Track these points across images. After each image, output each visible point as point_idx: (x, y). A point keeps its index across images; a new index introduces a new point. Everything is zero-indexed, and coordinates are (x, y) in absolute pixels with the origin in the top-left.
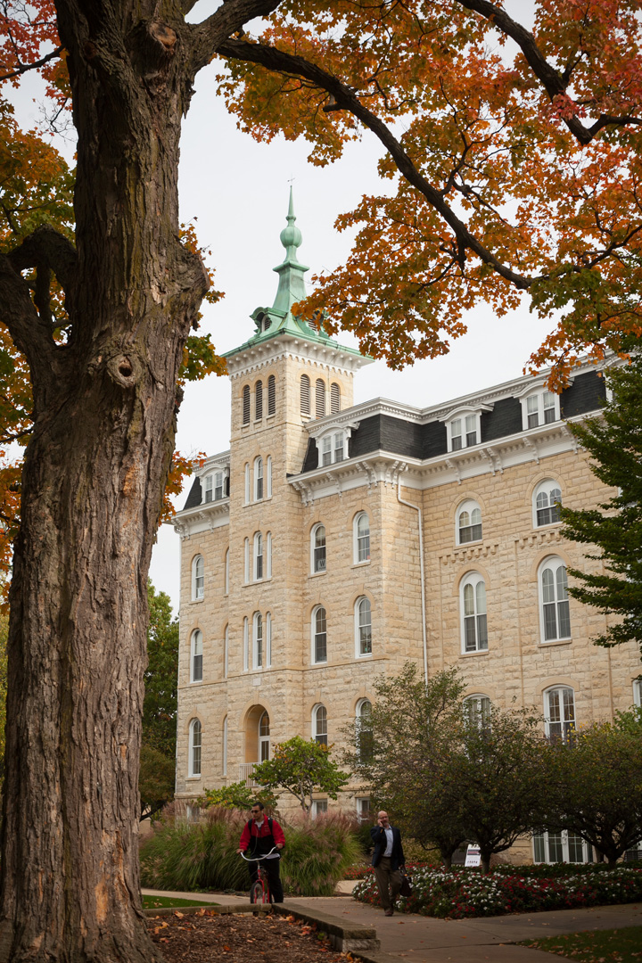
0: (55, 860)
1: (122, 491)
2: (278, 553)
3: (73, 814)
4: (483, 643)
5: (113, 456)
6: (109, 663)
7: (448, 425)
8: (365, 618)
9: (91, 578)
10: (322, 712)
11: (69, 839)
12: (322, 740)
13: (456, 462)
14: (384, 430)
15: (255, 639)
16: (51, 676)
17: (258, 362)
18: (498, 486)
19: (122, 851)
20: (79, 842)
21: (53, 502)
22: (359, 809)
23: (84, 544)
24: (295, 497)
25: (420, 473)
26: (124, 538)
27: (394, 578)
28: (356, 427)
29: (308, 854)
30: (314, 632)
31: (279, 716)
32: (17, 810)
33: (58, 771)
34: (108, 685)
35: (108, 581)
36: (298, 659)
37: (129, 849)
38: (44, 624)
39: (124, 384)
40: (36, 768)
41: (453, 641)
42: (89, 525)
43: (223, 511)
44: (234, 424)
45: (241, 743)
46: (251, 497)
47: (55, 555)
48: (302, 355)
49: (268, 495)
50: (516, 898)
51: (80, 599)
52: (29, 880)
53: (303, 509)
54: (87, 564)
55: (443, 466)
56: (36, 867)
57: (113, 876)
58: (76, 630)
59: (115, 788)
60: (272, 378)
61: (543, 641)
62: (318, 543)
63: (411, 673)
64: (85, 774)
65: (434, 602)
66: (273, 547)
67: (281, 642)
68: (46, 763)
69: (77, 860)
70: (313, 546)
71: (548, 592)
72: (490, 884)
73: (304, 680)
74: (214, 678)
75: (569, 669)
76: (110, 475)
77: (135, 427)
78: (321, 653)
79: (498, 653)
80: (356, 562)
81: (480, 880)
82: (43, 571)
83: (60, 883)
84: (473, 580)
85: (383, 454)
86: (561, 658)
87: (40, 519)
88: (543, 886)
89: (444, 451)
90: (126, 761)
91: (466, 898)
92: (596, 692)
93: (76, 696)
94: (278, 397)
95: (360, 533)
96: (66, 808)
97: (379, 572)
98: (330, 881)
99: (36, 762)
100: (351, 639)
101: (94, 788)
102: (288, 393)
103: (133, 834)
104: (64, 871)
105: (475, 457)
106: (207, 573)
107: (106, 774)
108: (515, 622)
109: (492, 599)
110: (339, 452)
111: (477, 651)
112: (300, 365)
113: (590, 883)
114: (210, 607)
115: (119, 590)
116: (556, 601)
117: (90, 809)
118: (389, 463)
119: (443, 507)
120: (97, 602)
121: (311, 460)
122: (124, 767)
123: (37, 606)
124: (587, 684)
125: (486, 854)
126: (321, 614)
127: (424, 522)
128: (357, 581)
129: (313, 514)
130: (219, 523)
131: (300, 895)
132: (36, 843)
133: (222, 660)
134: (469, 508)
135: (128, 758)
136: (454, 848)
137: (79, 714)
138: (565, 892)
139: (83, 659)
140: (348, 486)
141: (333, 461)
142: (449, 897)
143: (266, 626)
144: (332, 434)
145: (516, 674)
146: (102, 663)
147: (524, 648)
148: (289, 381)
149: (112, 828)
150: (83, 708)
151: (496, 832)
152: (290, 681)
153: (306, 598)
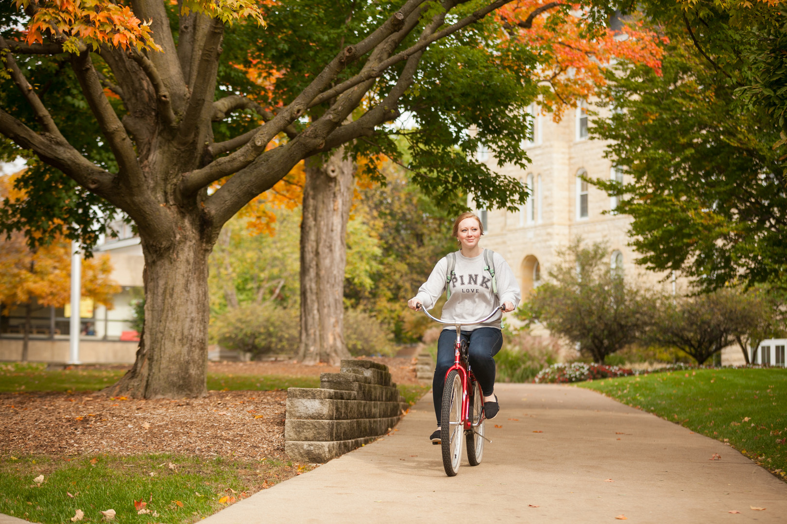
0: (317, 325)
1: (334, 209)
2: (547, 122)
3: (321, 312)
5: (331, 198)
9: (325, 238)
11: (320, 319)
16: (313, 269)
19: (337, 324)
20: (323, 320)
21: (313, 212)
23: (322, 227)
26: (335, 225)
30: (579, 192)
31: (548, 265)
32: (305, 311)
33: (317, 299)
34: (331, 272)
35: (330, 239)
36: (565, 215)
37: (340, 323)
38: (311, 253)
39: (333, 176)
40: (310, 298)
42: (323, 221)
47: (313, 230)
51: (322, 245)
52: (309, 331)
54: (324, 233)
56: (311, 327)
57: (334, 331)
58: (321, 255)
59: (334, 304)
62: (583, 112)
64: (325, 300)
67: (549, 201)
68: (313, 296)
69: (323, 326)
70: (578, 115)
73: (570, 234)
74: (498, 231)
76: (330, 204)
77: (337, 188)
78: (584, 210)
82: (310, 236)
83: (318, 332)
87: (308, 218)
93: (321, 276)
96: (319, 310)
100: (607, 198)
101: (328, 304)
104: (319, 329)
107: (331, 300)
115: (333, 242)
117: (327, 310)
120: (327, 246)
133: (504, 215)
139: (323, 264)
143: (538, 186)
146: (329, 265)
149: (334, 316)
150: (323, 279)
152: (558, 234)
153: (572, 161)
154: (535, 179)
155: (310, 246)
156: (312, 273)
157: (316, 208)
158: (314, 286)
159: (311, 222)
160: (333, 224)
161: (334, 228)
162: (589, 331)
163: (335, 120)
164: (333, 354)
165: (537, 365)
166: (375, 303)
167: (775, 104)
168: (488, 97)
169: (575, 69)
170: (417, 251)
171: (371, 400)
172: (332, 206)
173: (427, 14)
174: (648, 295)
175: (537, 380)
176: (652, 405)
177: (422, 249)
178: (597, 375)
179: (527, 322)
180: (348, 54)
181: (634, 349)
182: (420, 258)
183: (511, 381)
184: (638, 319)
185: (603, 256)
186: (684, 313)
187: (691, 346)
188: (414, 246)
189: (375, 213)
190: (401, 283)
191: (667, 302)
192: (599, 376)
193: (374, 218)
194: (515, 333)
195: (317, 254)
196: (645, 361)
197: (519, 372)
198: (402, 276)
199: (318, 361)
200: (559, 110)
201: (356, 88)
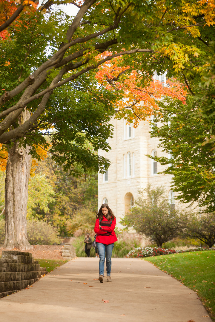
0: (13, 230)
1: (22, 171)
5: (20, 166)
6: (20, 199)
9: (17, 186)
15: (128, 164)
20: (17, 227)
21: (11, 173)
23: (16, 180)
30: (153, 161)
32: (7, 222)
33: (13, 216)
34: (20, 203)
35: (20, 186)
36: (146, 173)
37: (25, 228)
38: (10, 193)
39: (21, 154)
42: (17, 177)
47: (12, 182)
52: (9, 232)
54: (17, 183)
57: (22, 232)
59: (22, 219)
64: (17, 217)
67: (138, 165)
69: (16, 230)
74: (113, 180)
76: (20, 169)
77: (24, 160)
82: (10, 185)
83: (14, 233)
87: (9, 176)
93: (15, 205)
96: (14, 222)
99: (10, 215)
101: (19, 219)
117: (18, 222)
120: (18, 190)
122: (24, 216)
132: (10, 227)
133: (116, 172)
139: (16, 199)
143: (133, 158)
149: (22, 225)
152: (142, 182)
153: (149, 146)
154: (131, 155)
155: (10, 190)
156: (11, 203)
157: (13, 171)
158: (12, 210)
159: (10, 178)
160: (21, 178)
161: (22, 181)
162: (154, 231)
163: (3, 129)
164: (21, 244)
165: (129, 248)
166: (52, 217)
167: (208, 122)
168: (89, 117)
169: (143, 102)
170: (74, 191)
171: (16, 272)
172: (21, 169)
173: (50, 76)
174: (184, 213)
175: (128, 256)
176: (172, 270)
177: (76, 190)
178: (157, 253)
179: (127, 226)
180: (6, 96)
181: (178, 239)
182: (75, 194)
183: (116, 257)
184: (178, 225)
185: (161, 193)
186: (201, 222)
187: (206, 238)
188: (72, 188)
189: (53, 172)
190: (65, 206)
191: (192, 217)
192: (159, 254)
193: (52, 174)
194: (121, 231)
195: (13, 194)
196: (185, 245)
197: (120, 252)
198: (66, 203)
199: (14, 248)
200: (136, 121)
201: (13, 112)
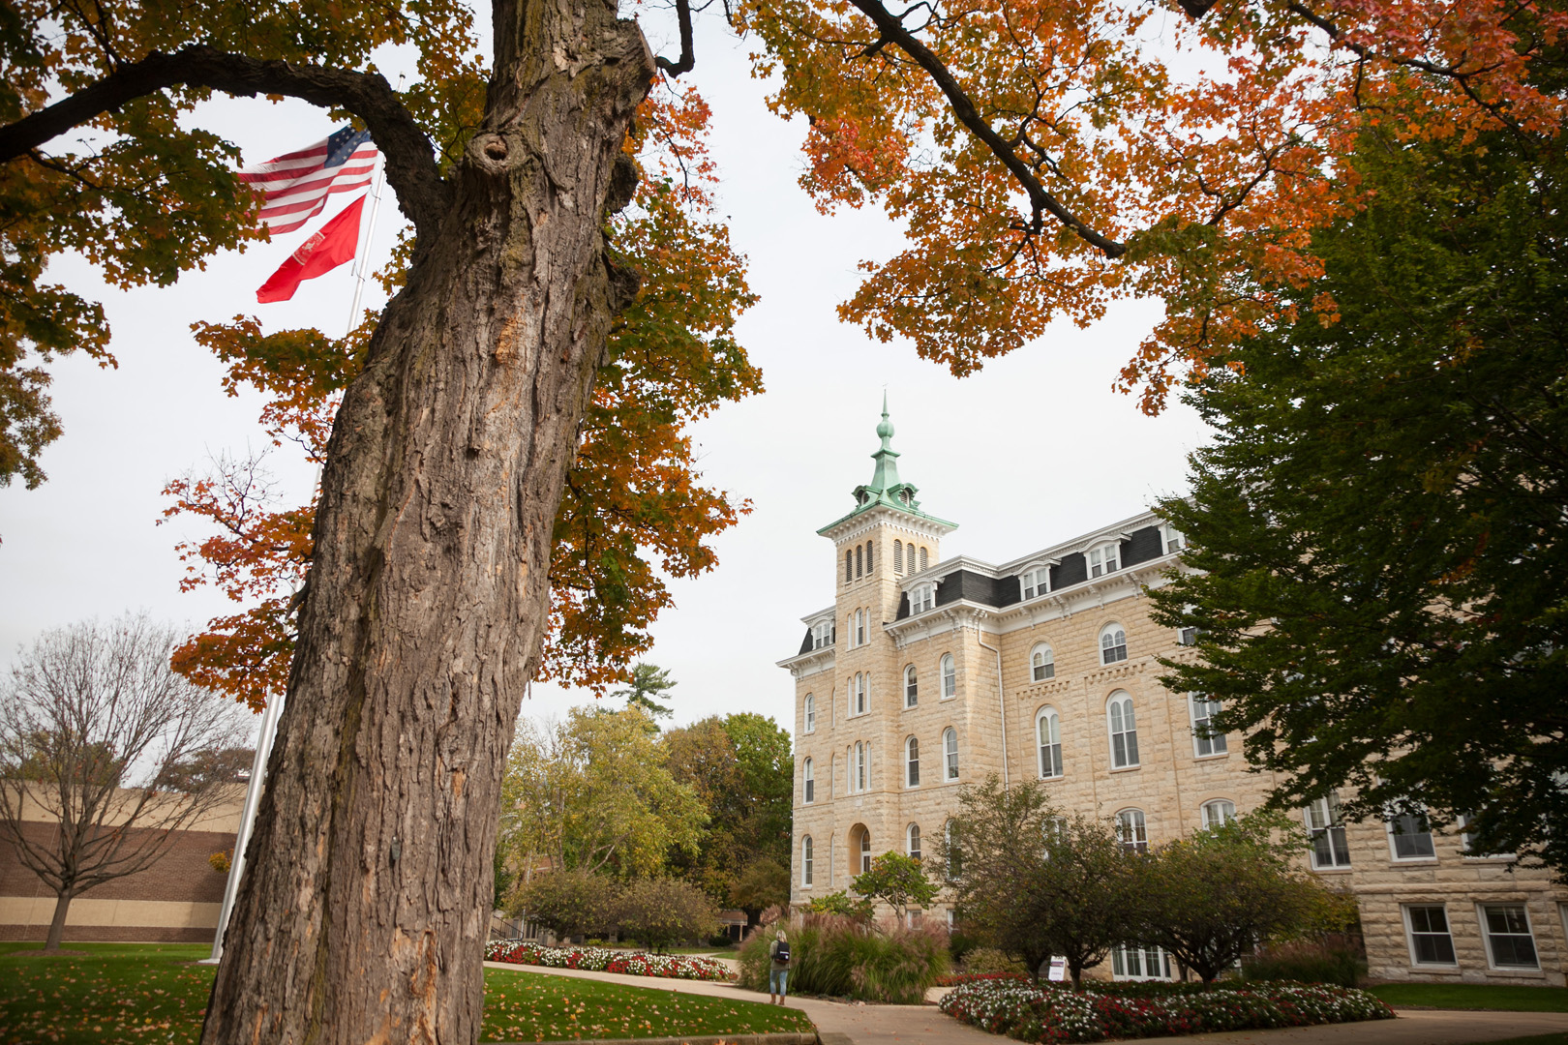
0: (294, 985)
1: (493, 356)
2: (875, 690)
3: (340, 897)
4: (1059, 769)
5: (478, 295)
6: (440, 628)
7: (1021, 579)
8: (952, 747)
9: (424, 485)
10: (916, 830)
11: (326, 944)
12: (916, 855)
13: (1029, 609)
14: (965, 582)
15: (858, 765)
16: (340, 647)
17: (859, 530)
18: (1068, 629)
19: (436, 970)
20: (343, 952)
21: (388, 377)
22: (950, 919)
23: (418, 432)
24: (890, 643)
25: (998, 620)
26: (493, 428)
27: (977, 711)
28: (942, 581)
29: (898, 962)
30: (908, 760)
31: (878, 834)
33: (328, 815)
34: (433, 660)
35: (455, 491)
36: (894, 783)
37: (454, 968)
38: (342, 563)
39: (490, 169)
40: (287, 809)
41: (1031, 767)
42: (431, 402)
43: (830, 655)
44: (839, 583)
45: (846, 857)
46: (853, 642)
47: (376, 453)
48: (895, 523)
49: (867, 640)
50: (1113, 1022)
51: (401, 518)
52: (240, 1025)
53: (897, 653)
54: (421, 464)
55: (1018, 613)
56: (256, 998)
57: (409, 1020)
58: (388, 568)
59: (433, 849)
60: (870, 542)
61: (1114, 768)
62: (910, 681)
63: (994, 781)
64: (370, 820)
65: (1013, 733)
66: (872, 685)
67: (879, 768)
68: (306, 798)
69: (334, 987)
70: (906, 684)
71: (1116, 723)
72: (1083, 1004)
73: (900, 802)
74: (823, 800)
75: (1139, 793)
76: (472, 327)
77: (515, 251)
78: (914, 778)
79: (1072, 778)
80: (943, 697)
81: (1072, 999)
82: (352, 477)
83: (296, 1033)
84: (1047, 713)
85: (965, 602)
86: (1132, 783)
87: (362, 403)
88: (1142, 1008)
89: (1018, 600)
90: (461, 801)
91: (1058, 1020)
92: (1165, 814)
93: (370, 678)
94: (875, 558)
95: (946, 672)
96: (329, 884)
97: (964, 706)
98: (918, 990)
99: (290, 797)
100: (940, 765)
101: (384, 847)
102: (884, 555)
103: (465, 940)
104: (310, 1008)
105: (1046, 604)
106: (817, 709)
107: (414, 822)
108: (1087, 750)
109: (1065, 730)
110: (928, 602)
111: (1053, 777)
112: (893, 531)
113: (1192, 1006)
114: (820, 738)
115: (473, 508)
116: (1124, 731)
117: (373, 886)
118: (970, 610)
119: (1018, 650)
120: (432, 524)
121: (903, 610)
122: (458, 812)
123: (335, 534)
124: (1157, 808)
125: (1075, 968)
126: (914, 743)
127: (1002, 662)
128: (945, 714)
129: (906, 656)
130: (827, 666)
131: (890, 1003)
132: (265, 950)
133: (830, 784)
134: (1042, 649)
135: (467, 796)
136: (1040, 961)
137: (372, 709)
138: (1166, 1016)
139: (393, 617)
140: (935, 631)
141: (922, 609)
142: (1039, 1018)
143: (867, 754)
144: (921, 588)
145: (1090, 798)
146: (426, 623)
147: (1097, 774)
148: (883, 545)
149: (419, 925)
150: (380, 697)
151: (1085, 946)
153: (901, 729)
154: (863, 747)
